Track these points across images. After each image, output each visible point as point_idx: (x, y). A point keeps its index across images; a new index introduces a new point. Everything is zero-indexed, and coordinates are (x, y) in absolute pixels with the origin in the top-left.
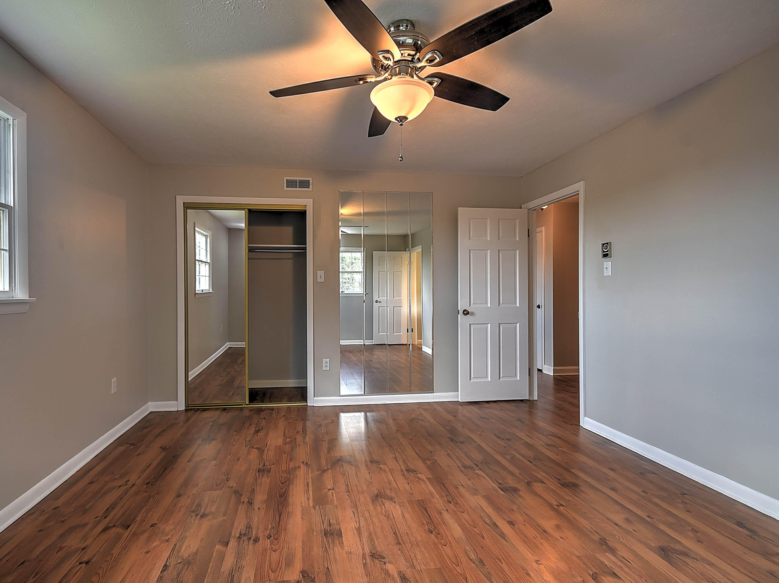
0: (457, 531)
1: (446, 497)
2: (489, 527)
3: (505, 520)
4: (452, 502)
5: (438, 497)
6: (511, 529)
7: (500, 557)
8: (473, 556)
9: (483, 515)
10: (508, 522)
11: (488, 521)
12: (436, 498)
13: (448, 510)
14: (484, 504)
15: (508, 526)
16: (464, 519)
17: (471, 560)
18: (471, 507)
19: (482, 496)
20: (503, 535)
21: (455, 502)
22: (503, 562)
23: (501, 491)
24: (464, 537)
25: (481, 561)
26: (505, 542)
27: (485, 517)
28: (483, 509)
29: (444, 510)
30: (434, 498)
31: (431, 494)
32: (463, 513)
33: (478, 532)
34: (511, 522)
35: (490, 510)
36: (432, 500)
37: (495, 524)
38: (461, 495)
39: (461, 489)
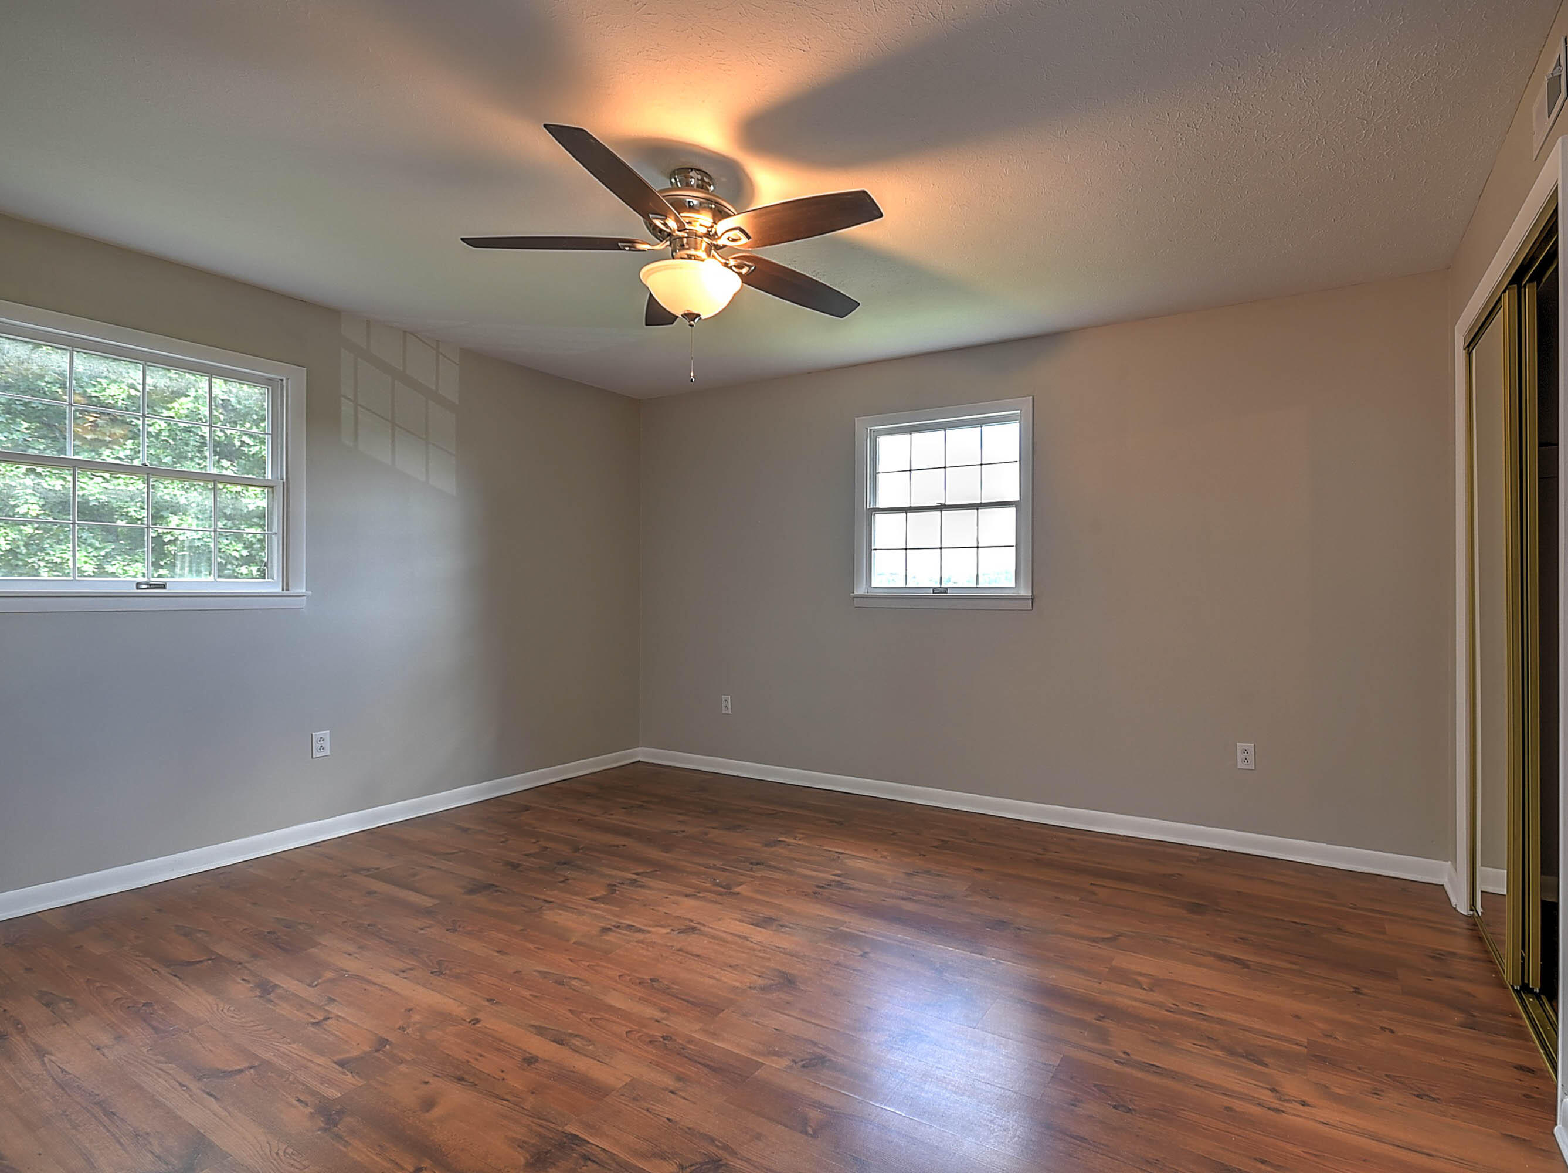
0: (616, 1000)
1: (682, 1044)
2: (570, 1031)
3: (545, 1061)
4: (661, 1040)
5: (696, 1036)
6: (528, 1050)
7: (536, 1000)
8: (574, 983)
9: (590, 1047)
10: (536, 1061)
11: (577, 1042)
12: (695, 1032)
13: (657, 1023)
14: (599, 1072)
15: (534, 1052)
16: (618, 1023)
17: (575, 978)
18: (620, 1050)
19: (613, 1090)
20: (540, 1031)
21: (656, 1043)
22: (530, 998)
23: (574, 1132)
24: (602, 997)
25: (561, 983)
26: (533, 1022)
27: (584, 1045)
28: (595, 1059)
29: (664, 1019)
30: (701, 1029)
31: (714, 1035)
32: (627, 1032)
33: (584, 1014)
34: (532, 1063)
35: (581, 1064)
36: (701, 1025)
37: (560, 1042)
38: (657, 1066)
39: (670, 1082)
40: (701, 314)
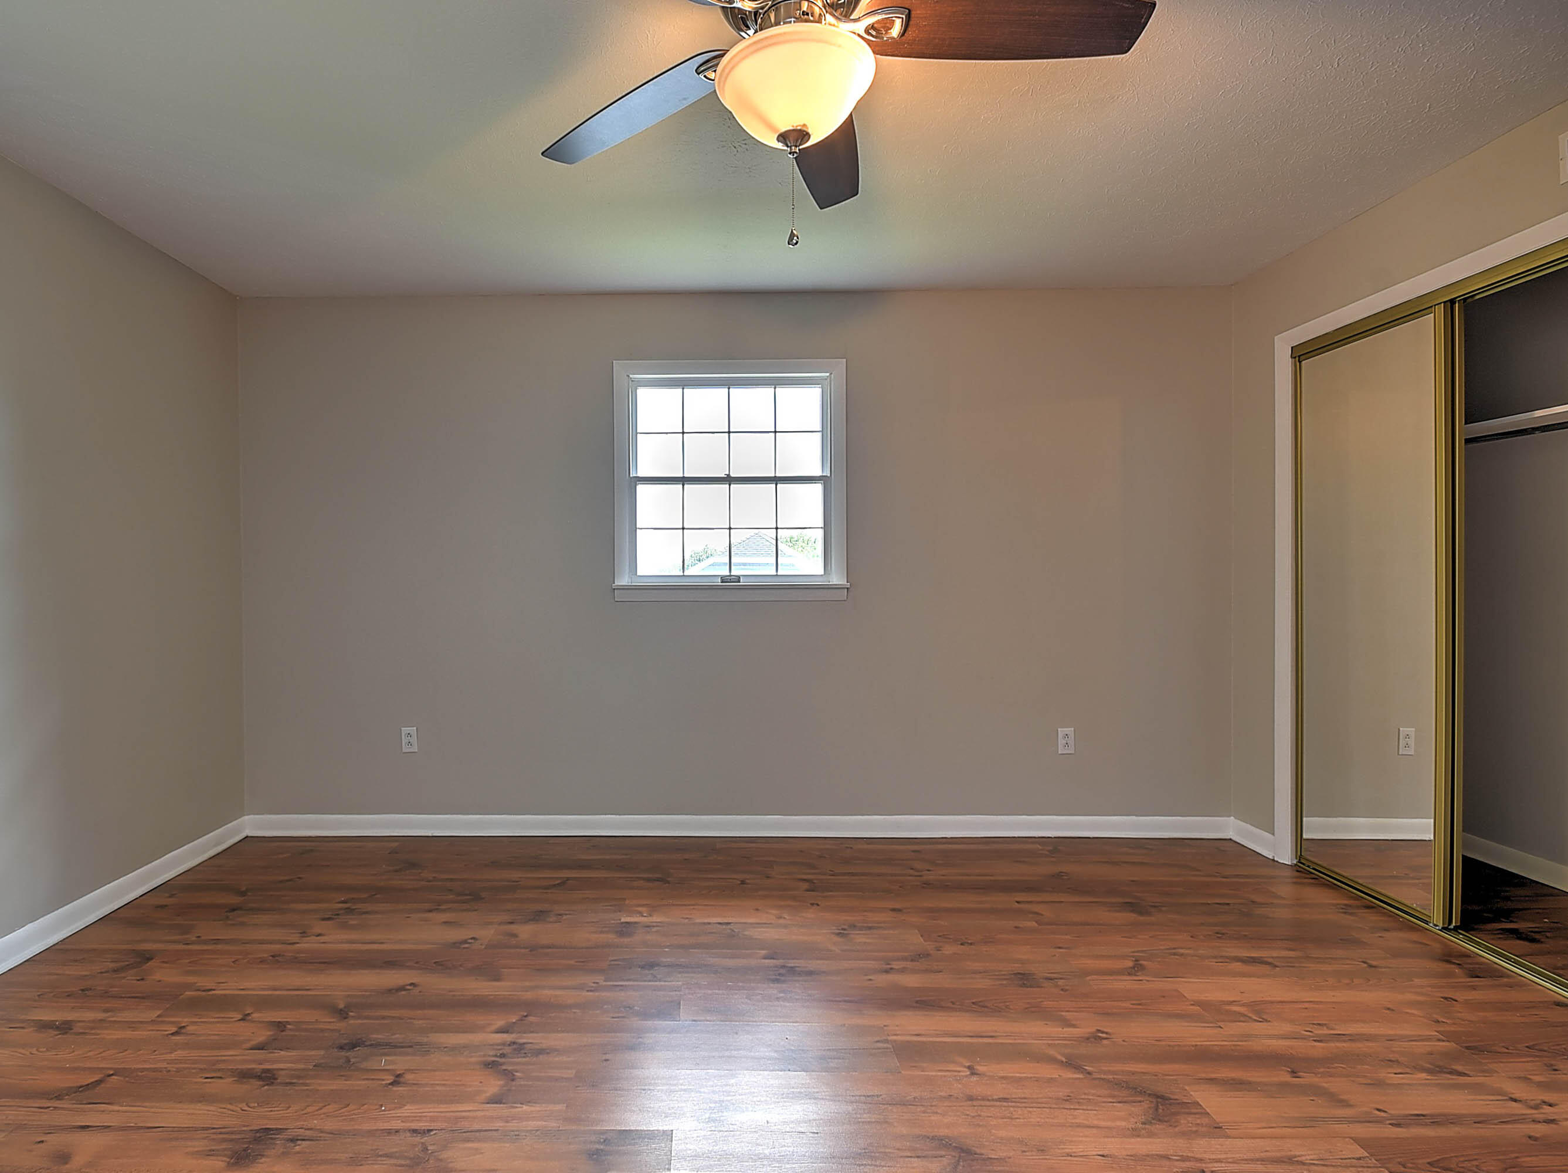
40: (806, 123)
